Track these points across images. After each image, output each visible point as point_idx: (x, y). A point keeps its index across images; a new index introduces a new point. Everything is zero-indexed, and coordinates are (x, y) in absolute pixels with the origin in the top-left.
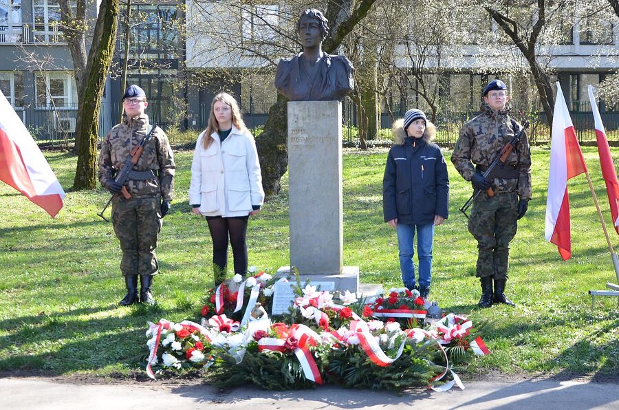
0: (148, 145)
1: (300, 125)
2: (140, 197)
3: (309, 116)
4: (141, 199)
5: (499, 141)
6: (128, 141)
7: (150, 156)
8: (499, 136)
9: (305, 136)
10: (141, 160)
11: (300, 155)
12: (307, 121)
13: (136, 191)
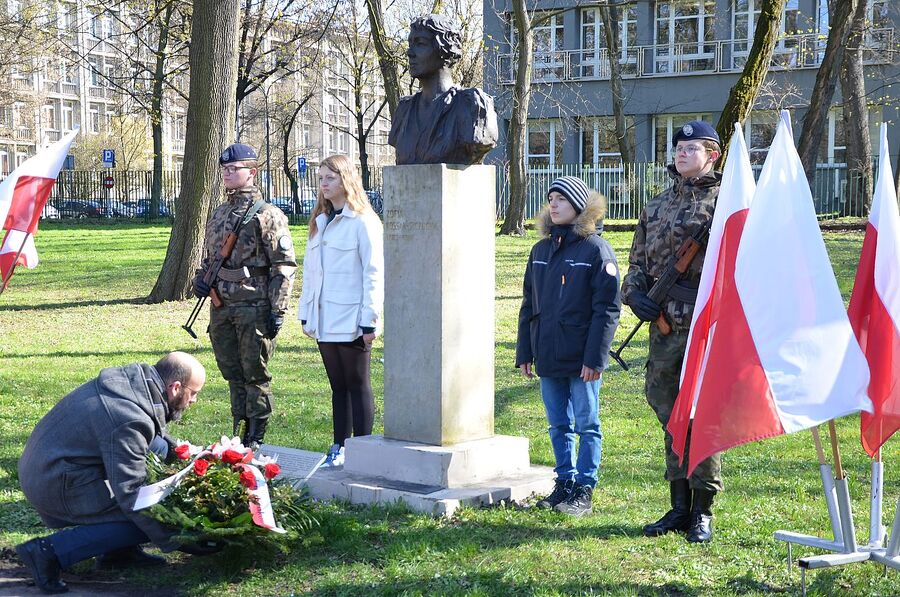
0: (243, 231)
1: (396, 203)
2: (233, 305)
3: (407, 188)
4: (234, 308)
5: (676, 234)
6: (222, 225)
7: (246, 247)
8: (676, 225)
9: (402, 221)
10: (234, 252)
11: (397, 251)
12: (405, 196)
13: (227, 296)
